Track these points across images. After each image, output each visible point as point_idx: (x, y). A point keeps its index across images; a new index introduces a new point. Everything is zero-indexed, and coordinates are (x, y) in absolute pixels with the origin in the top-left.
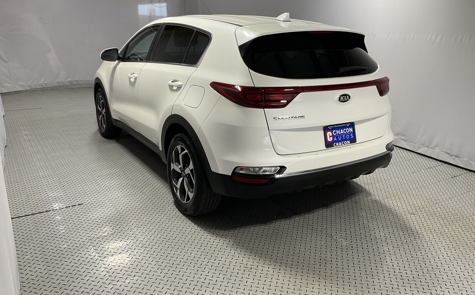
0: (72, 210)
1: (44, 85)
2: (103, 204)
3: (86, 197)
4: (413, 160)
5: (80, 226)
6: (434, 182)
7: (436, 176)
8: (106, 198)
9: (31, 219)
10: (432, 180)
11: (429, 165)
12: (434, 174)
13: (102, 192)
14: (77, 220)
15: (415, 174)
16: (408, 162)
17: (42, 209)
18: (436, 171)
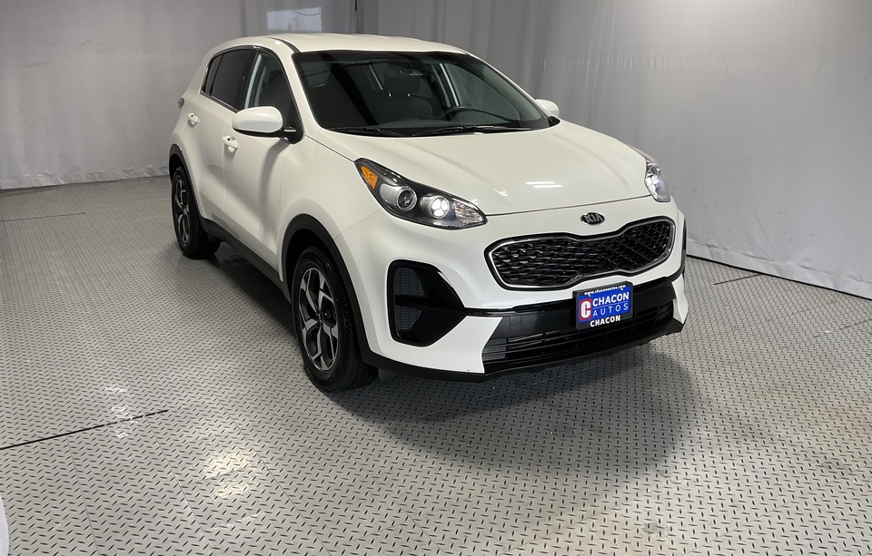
0: (147, 424)
1: (96, 175)
2: (208, 409)
3: (173, 397)
4: (813, 311)
5: (162, 456)
6: (858, 357)
7: (862, 344)
8: (214, 397)
9: (66, 443)
10: (854, 352)
11: (844, 322)
12: (858, 339)
13: (205, 384)
14: (157, 445)
15: (819, 339)
16: (803, 314)
17: (88, 421)
18: (860, 333)
